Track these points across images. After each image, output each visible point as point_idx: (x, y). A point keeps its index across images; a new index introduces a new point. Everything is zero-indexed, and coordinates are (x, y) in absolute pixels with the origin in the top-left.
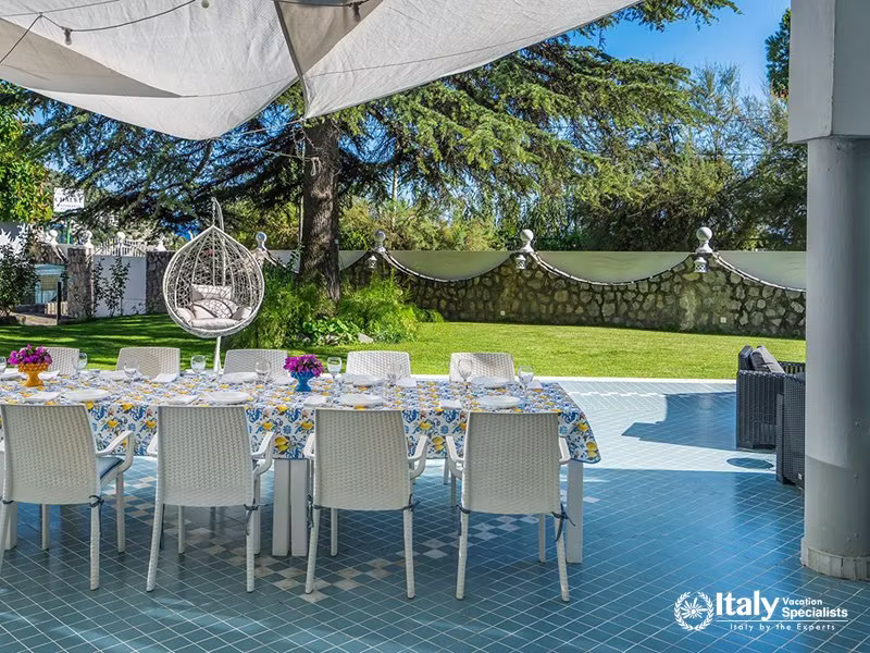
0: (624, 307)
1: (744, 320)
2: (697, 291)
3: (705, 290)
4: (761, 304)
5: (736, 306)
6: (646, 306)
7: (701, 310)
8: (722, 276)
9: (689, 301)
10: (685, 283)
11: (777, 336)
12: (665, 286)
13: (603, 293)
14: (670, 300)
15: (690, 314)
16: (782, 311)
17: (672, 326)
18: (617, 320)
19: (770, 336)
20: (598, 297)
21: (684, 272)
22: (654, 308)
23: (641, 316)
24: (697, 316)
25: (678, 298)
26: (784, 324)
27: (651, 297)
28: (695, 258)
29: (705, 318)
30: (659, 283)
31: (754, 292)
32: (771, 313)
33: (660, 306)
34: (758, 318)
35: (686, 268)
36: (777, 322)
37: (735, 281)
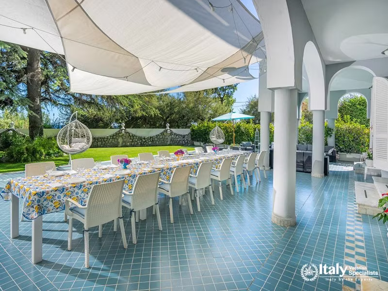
0: (104, 142)
1: (133, 144)
2: (122, 138)
3: (124, 137)
4: (136, 140)
5: (131, 140)
6: (110, 142)
7: (123, 142)
8: (128, 134)
9: (120, 140)
10: (120, 136)
11: (140, 146)
12: (115, 137)
13: (98, 139)
14: (116, 140)
15: (121, 143)
16: (141, 141)
17: (117, 146)
18: (102, 146)
19: (138, 146)
20: (97, 140)
21: (119, 133)
22: (112, 142)
23: (108, 144)
24: (122, 144)
25: (118, 139)
26: (141, 144)
27: (111, 140)
28: (122, 130)
29: (124, 144)
30: (113, 136)
31: (135, 137)
32: (138, 142)
33: (113, 142)
34: (136, 143)
35: (120, 132)
36: (140, 143)
37: (131, 135)
